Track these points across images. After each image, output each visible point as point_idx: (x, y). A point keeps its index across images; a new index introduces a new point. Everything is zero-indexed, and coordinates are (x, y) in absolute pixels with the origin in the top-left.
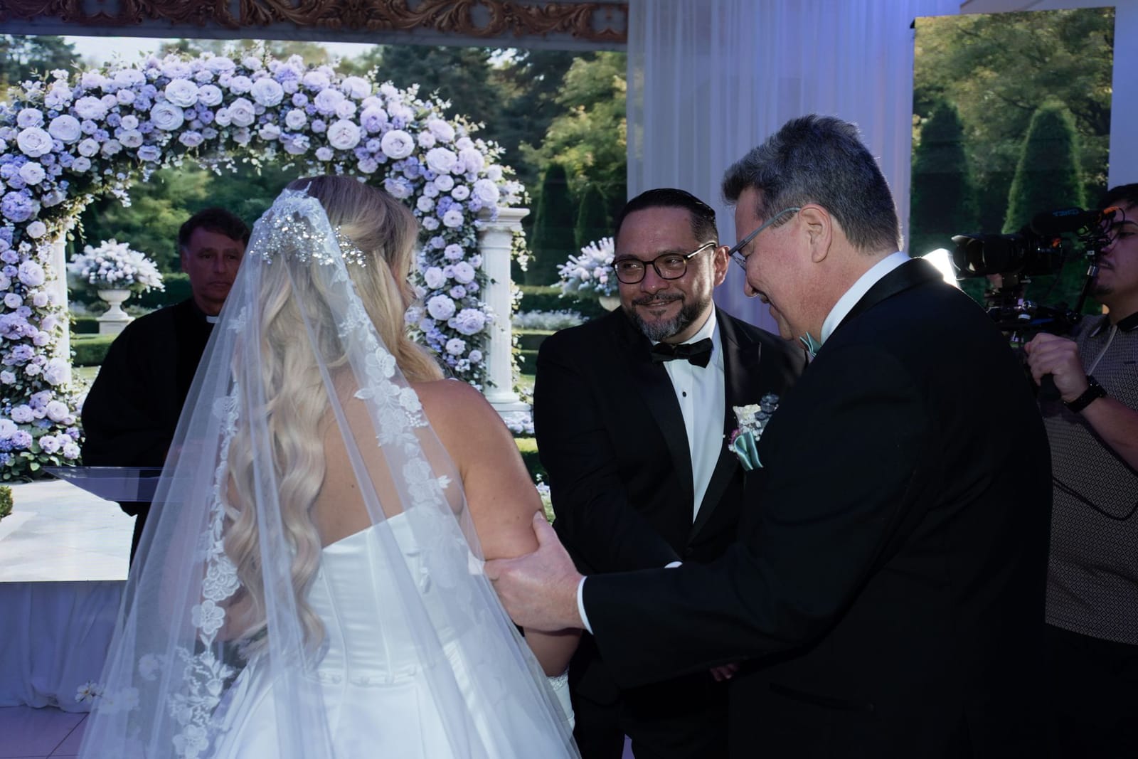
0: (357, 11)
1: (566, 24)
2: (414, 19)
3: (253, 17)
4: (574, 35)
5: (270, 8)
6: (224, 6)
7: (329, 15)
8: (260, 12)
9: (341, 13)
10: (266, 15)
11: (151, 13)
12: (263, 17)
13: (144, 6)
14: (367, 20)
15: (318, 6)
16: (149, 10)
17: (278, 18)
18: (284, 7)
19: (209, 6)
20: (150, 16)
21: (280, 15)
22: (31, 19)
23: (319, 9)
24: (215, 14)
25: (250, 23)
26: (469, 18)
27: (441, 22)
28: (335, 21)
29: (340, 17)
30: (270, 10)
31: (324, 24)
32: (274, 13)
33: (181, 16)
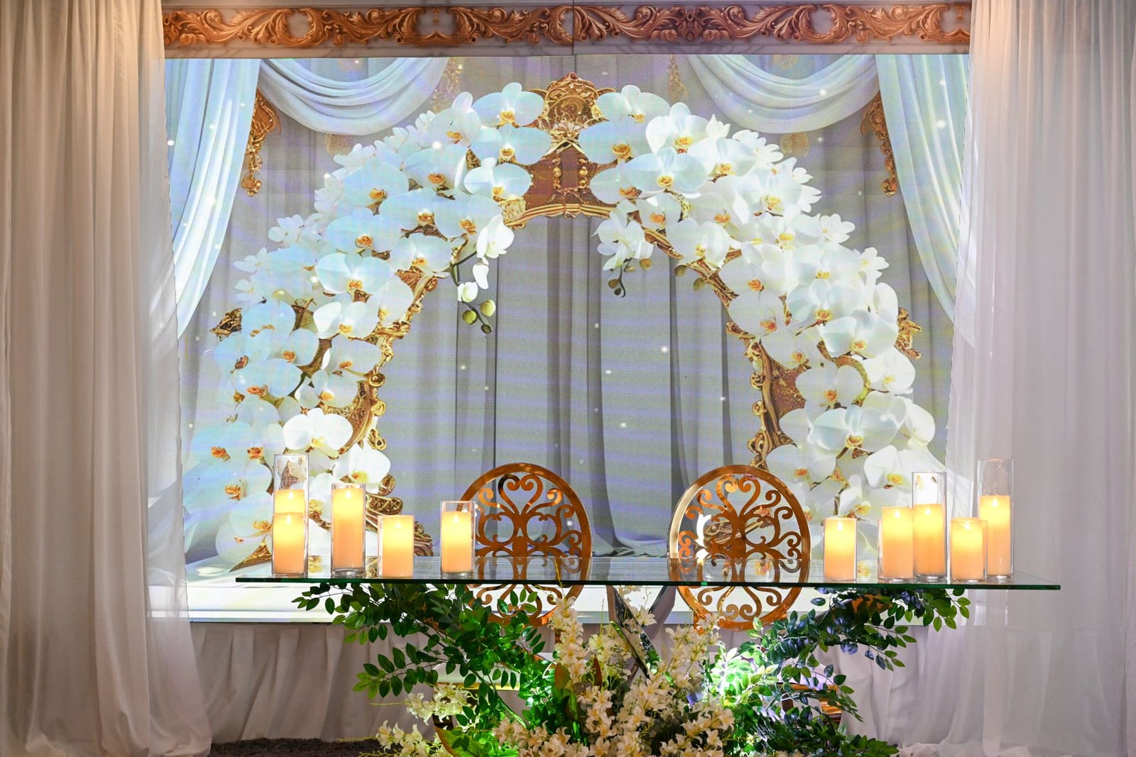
0: (693, 21)
1: (914, 26)
2: (752, 27)
3: (587, 32)
4: (922, 37)
5: (604, 22)
6: (558, 22)
7: (664, 27)
8: (593, 24)
9: (677, 24)
10: (600, 30)
11: (485, 32)
12: (597, 32)
13: (478, 25)
14: (704, 30)
15: (653, 18)
16: (483, 29)
17: (612, 31)
18: (618, 20)
19: (543, 23)
20: (484, 34)
21: (614, 29)
22: (367, 42)
23: (654, 21)
24: (549, 31)
25: (584, 38)
26: (810, 24)
27: (781, 29)
28: (670, 33)
29: (676, 28)
30: (604, 24)
31: (659, 36)
32: (608, 27)
33: (515, 34)
